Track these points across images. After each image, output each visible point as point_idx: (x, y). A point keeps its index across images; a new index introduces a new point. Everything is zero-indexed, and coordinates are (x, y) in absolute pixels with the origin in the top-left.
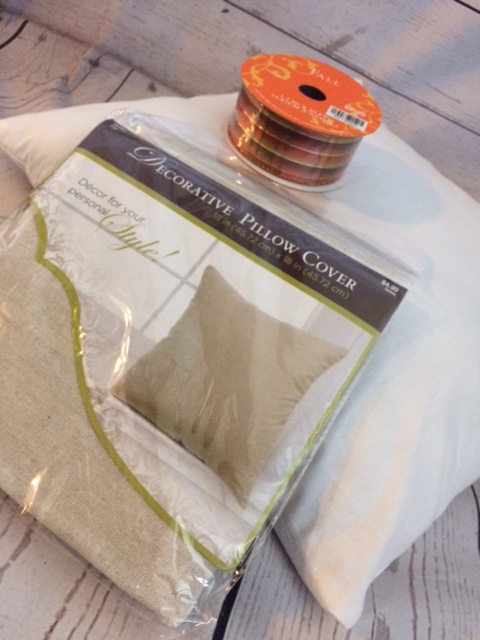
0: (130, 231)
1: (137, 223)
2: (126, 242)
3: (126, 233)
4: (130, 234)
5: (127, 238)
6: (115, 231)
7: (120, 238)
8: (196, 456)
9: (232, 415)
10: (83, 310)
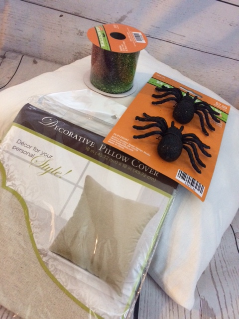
0: (47, 164)
1: (49, 159)
2: (45, 170)
3: (45, 165)
4: (46, 166)
5: (45, 168)
6: (39, 165)
7: (42, 169)
8: (95, 275)
9: (109, 251)
10: (30, 210)
